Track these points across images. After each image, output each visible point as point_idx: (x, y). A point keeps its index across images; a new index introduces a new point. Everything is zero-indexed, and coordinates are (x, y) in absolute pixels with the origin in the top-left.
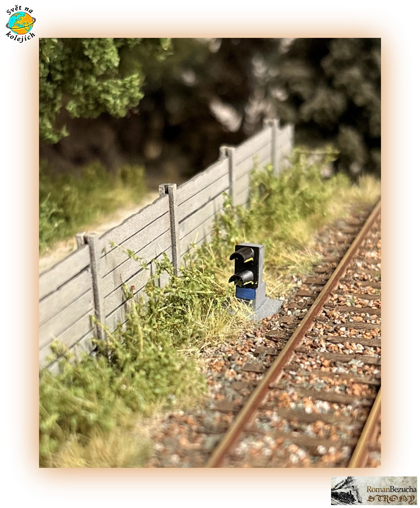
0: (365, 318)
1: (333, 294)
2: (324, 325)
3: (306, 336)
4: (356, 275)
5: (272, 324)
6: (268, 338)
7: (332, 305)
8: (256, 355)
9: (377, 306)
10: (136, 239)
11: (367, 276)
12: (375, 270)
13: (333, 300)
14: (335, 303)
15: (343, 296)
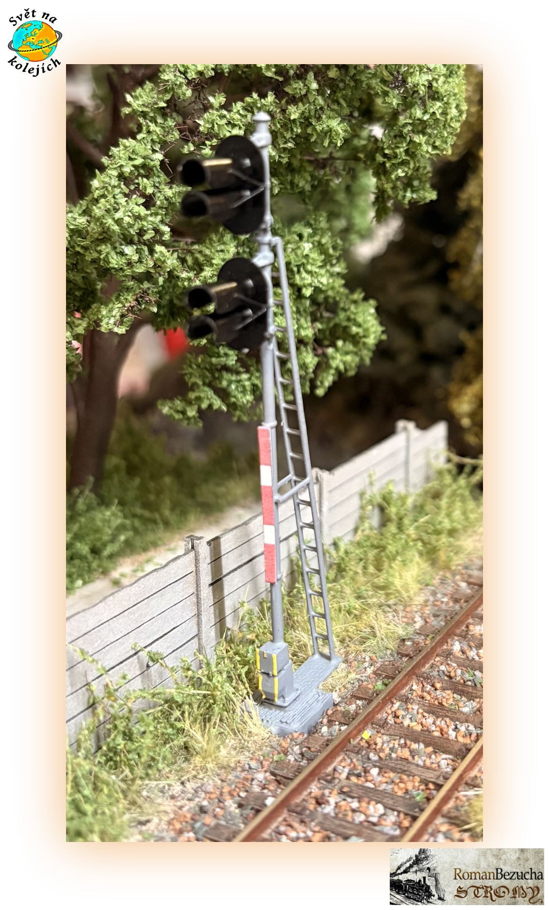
0: (413, 753)
1: (395, 701)
2: (354, 760)
3: (319, 779)
4: (443, 668)
5: (289, 749)
6: (273, 774)
7: (382, 722)
8: (240, 806)
9: (441, 730)
10: (121, 621)
11: (455, 671)
12: (473, 659)
13: (389, 712)
14: (390, 717)
15: (405, 707)
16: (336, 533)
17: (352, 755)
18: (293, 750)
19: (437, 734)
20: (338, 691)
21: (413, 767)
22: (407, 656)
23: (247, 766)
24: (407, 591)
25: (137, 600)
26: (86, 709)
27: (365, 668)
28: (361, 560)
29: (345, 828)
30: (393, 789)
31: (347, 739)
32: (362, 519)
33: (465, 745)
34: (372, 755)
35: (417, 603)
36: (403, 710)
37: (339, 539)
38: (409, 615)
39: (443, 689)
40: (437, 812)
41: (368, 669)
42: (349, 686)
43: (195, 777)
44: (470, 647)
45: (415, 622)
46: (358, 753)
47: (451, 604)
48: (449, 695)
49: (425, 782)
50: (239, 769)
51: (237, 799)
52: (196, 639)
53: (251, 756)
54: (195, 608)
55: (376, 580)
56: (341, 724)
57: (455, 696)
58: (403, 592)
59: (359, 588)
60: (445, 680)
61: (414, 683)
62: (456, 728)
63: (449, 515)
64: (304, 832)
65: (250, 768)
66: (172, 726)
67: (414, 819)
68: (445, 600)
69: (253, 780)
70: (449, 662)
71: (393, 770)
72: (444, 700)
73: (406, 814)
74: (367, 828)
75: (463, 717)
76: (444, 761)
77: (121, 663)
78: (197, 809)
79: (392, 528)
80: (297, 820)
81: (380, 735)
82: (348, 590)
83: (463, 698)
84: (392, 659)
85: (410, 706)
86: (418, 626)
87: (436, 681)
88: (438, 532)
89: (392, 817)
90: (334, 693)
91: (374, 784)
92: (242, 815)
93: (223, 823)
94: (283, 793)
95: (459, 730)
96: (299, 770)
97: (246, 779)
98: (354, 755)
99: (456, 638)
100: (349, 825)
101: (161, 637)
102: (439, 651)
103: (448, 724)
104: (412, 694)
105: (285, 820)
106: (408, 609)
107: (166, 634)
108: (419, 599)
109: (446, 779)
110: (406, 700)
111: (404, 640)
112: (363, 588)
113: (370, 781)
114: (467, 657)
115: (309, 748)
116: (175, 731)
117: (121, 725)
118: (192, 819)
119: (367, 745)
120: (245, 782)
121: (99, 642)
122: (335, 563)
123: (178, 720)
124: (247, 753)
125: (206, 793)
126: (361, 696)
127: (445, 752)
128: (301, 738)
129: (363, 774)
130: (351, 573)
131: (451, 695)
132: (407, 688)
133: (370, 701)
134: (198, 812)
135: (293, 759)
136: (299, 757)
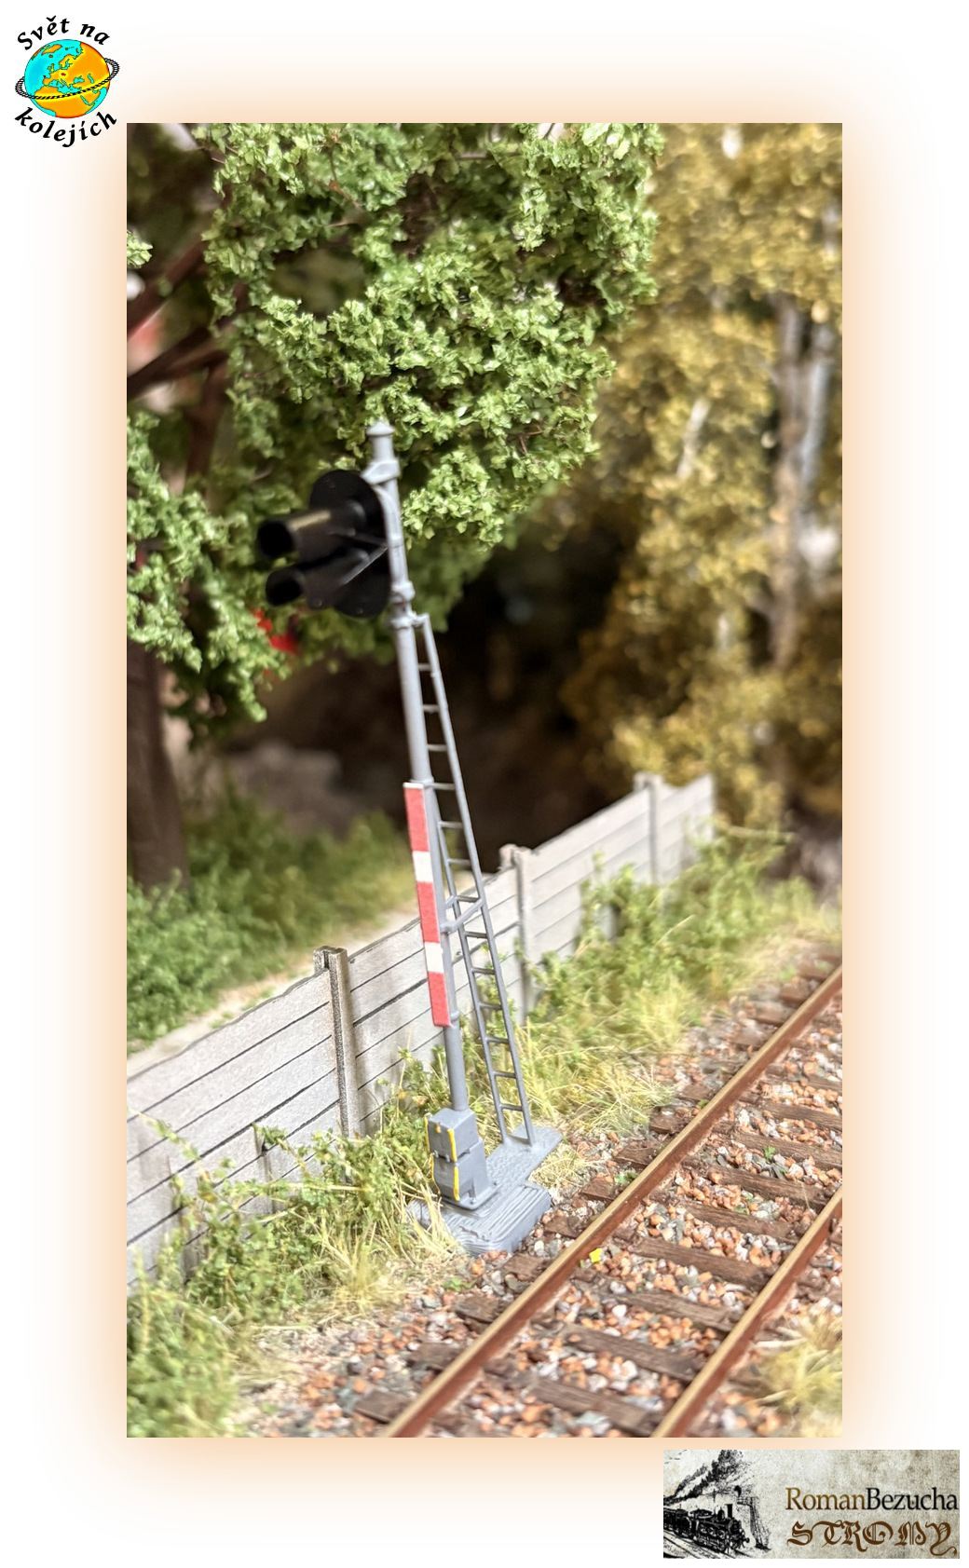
0: (680, 1282)
1: (648, 1202)
5: (485, 1277)
6: (460, 1315)
7: (629, 1235)
8: (410, 1364)
9: (724, 1247)
10: (220, 1078)
11: (743, 1156)
12: (771, 1136)
13: (641, 1218)
14: (642, 1227)
15: (665, 1210)
16: (547, 947)
17: (583, 1286)
18: (490, 1277)
19: (718, 1252)
20: (559, 1185)
21: (681, 1303)
22: (664, 1132)
23: (419, 1303)
24: (662, 1034)
25: (244, 1046)
26: (170, 1216)
27: (600, 1151)
28: (587, 987)
29: (575, 1398)
30: (649, 1338)
31: (575, 1260)
32: (586, 923)
33: (763, 1269)
34: (615, 1285)
35: (676, 1052)
36: (662, 1215)
37: (551, 954)
38: (665, 1071)
39: (725, 1184)
40: (721, 1374)
41: (604, 1153)
42: (576, 1178)
43: (339, 1319)
44: (766, 1118)
45: (675, 1081)
46: (591, 1282)
47: (732, 1053)
48: (734, 1192)
49: (702, 1328)
50: (407, 1307)
51: (406, 1353)
52: (337, 1108)
53: (425, 1287)
54: (334, 1058)
55: (611, 1018)
56: (564, 1237)
57: (745, 1193)
58: (656, 1036)
59: (585, 1031)
60: (728, 1170)
61: (678, 1175)
62: (748, 1242)
63: (723, 917)
64: (511, 1405)
65: (424, 1306)
66: (303, 1241)
67: (685, 1385)
68: (723, 1046)
69: (429, 1324)
70: (733, 1142)
71: (650, 1309)
72: (727, 1200)
73: (672, 1378)
74: (609, 1398)
75: (758, 1227)
76: (730, 1294)
77: (223, 1143)
78: (344, 1369)
79: (634, 937)
80: (499, 1385)
81: (626, 1254)
82: (568, 1034)
83: (758, 1198)
84: (641, 1137)
85: (672, 1209)
86: (680, 1087)
87: (712, 1170)
88: (707, 944)
89: (650, 1383)
90: (552, 1188)
91: (620, 1330)
92: (412, 1378)
93: (383, 1390)
94: (475, 1345)
95: (752, 1246)
96: (501, 1308)
97: (418, 1323)
98: (585, 1284)
99: (743, 1104)
100: (581, 1395)
101: (283, 1104)
102: (717, 1124)
103: (735, 1236)
104: (676, 1192)
105: (480, 1386)
106: (664, 1062)
107: (290, 1099)
108: (682, 1046)
109: (734, 1322)
110: (666, 1201)
111: (659, 1109)
112: (592, 1029)
113: (614, 1326)
114: (761, 1134)
115: (516, 1275)
116: (308, 1249)
117: (223, 1239)
118: (336, 1384)
119: (606, 1270)
120: (417, 1328)
121: (188, 1111)
122: (547, 992)
123: (311, 1231)
124: (419, 1283)
125: (357, 1344)
126: (595, 1194)
127: (731, 1280)
128: (502, 1260)
129: (601, 1315)
130: (572, 1006)
131: (738, 1191)
132: (668, 1181)
133: (608, 1202)
134: (346, 1373)
135: (490, 1292)
136: (499, 1289)
